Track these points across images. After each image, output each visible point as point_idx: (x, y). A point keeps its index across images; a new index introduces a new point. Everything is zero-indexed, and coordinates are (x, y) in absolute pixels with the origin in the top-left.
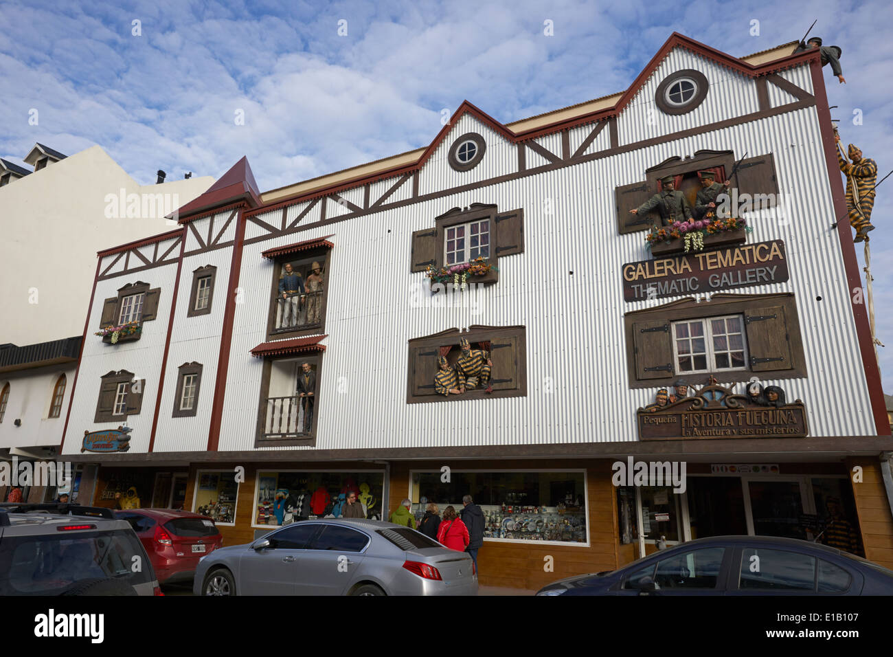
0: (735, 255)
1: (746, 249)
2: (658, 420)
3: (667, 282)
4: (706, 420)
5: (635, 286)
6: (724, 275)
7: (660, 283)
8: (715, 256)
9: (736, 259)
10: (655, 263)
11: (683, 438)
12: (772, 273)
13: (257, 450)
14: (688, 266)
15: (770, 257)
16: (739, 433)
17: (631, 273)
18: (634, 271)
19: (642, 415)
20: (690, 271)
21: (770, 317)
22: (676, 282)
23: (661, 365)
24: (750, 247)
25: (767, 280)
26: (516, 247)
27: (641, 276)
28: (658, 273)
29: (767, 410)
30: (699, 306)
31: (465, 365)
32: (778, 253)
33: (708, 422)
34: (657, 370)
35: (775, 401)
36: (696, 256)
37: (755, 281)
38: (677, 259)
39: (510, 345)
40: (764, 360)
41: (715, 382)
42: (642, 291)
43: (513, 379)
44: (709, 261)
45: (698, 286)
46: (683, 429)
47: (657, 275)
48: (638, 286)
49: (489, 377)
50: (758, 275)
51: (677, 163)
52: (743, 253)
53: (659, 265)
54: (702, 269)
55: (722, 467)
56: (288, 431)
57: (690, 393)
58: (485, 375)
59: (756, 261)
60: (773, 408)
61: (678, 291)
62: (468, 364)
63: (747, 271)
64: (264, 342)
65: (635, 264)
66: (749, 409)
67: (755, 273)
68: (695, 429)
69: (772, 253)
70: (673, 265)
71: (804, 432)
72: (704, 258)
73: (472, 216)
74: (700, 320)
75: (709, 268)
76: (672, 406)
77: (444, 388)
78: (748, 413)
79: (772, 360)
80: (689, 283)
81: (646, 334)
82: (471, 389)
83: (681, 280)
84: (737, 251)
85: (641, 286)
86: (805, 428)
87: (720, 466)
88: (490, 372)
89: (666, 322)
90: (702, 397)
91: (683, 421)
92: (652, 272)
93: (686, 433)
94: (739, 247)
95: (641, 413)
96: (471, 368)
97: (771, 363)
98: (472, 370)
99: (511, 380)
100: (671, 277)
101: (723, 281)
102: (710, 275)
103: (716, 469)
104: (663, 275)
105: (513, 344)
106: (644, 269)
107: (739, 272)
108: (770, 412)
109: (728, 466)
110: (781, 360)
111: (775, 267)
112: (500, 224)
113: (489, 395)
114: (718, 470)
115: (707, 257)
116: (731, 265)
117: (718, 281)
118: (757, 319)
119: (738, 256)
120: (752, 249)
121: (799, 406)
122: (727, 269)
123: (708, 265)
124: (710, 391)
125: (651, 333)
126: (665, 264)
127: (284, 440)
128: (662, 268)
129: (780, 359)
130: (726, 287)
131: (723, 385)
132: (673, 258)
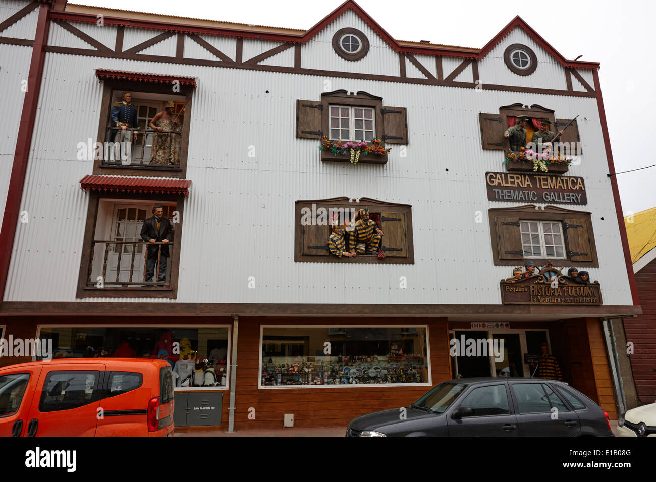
0: (558, 182)
1: (564, 179)
2: (515, 289)
3: (516, 191)
4: (545, 291)
5: (496, 190)
6: (552, 193)
7: (512, 191)
8: (546, 180)
9: (558, 184)
10: (509, 176)
11: (531, 303)
12: (579, 198)
13: (79, 300)
14: (529, 183)
15: (577, 187)
16: (565, 301)
17: (492, 180)
18: (494, 178)
19: (504, 285)
20: (531, 186)
21: (579, 226)
22: (523, 192)
23: (516, 250)
24: (566, 178)
25: (576, 202)
26: (402, 139)
27: (499, 183)
28: (511, 184)
29: (580, 287)
30: (537, 212)
31: (361, 232)
32: (581, 185)
33: (547, 293)
34: (514, 254)
35: (585, 281)
36: (535, 177)
37: (570, 201)
38: (523, 176)
39: (400, 220)
40: (577, 254)
41: (551, 265)
42: (500, 194)
43: (403, 248)
44: (542, 182)
45: (536, 198)
46: (532, 297)
47: (510, 185)
48: (498, 190)
49: (380, 244)
50: (572, 198)
51: (520, 109)
52: (562, 180)
53: (511, 178)
54: (538, 187)
55: (477, 324)
56: (131, 280)
57: (536, 272)
58: (377, 243)
59: (570, 188)
60: (584, 285)
61: (524, 199)
62: (364, 231)
63: (565, 194)
64: (91, 174)
65: (496, 174)
66: (570, 285)
67: (569, 195)
68: (539, 297)
69: (578, 185)
70: (520, 180)
71: (600, 301)
72: (540, 179)
73: (358, 102)
74: (536, 222)
75: (543, 187)
76: (526, 280)
77: (338, 251)
78: (570, 288)
79: (582, 254)
80: (531, 195)
81: (505, 227)
82: (362, 254)
83: (526, 192)
84: (559, 179)
85: (500, 190)
86: (600, 300)
87: (476, 323)
88: (381, 240)
89: (518, 219)
90: (544, 275)
91: (531, 291)
92: (507, 182)
93: (533, 299)
94: (560, 177)
95: (503, 284)
96: (365, 235)
97: (581, 256)
98: (366, 237)
99: (401, 250)
100: (519, 188)
101: (551, 198)
102: (544, 191)
103: (474, 325)
104: (514, 185)
105: (403, 219)
106: (501, 178)
107: (560, 193)
108: (582, 288)
109: (481, 323)
110: (587, 255)
111: (580, 194)
112: (386, 116)
113: (382, 260)
114: (475, 326)
115: (542, 179)
116: (555, 187)
117: (549, 197)
118: (572, 226)
119: (559, 183)
120: (567, 180)
121: (597, 285)
122: (554, 190)
123: (542, 185)
124: (549, 272)
125: (508, 226)
126: (515, 178)
127: (124, 290)
128: (513, 180)
129: (585, 254)
130: (553, 202)
131: (555, 268)
132: (521, 175)
